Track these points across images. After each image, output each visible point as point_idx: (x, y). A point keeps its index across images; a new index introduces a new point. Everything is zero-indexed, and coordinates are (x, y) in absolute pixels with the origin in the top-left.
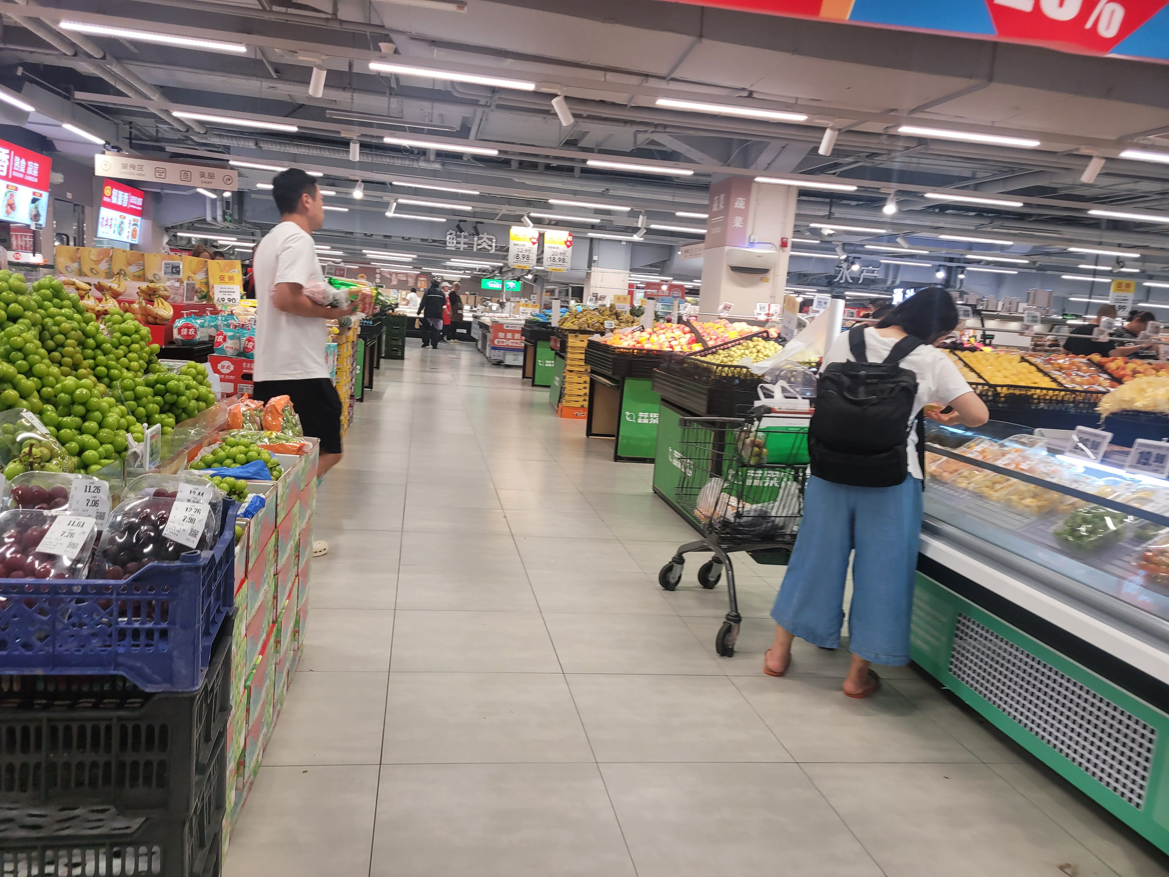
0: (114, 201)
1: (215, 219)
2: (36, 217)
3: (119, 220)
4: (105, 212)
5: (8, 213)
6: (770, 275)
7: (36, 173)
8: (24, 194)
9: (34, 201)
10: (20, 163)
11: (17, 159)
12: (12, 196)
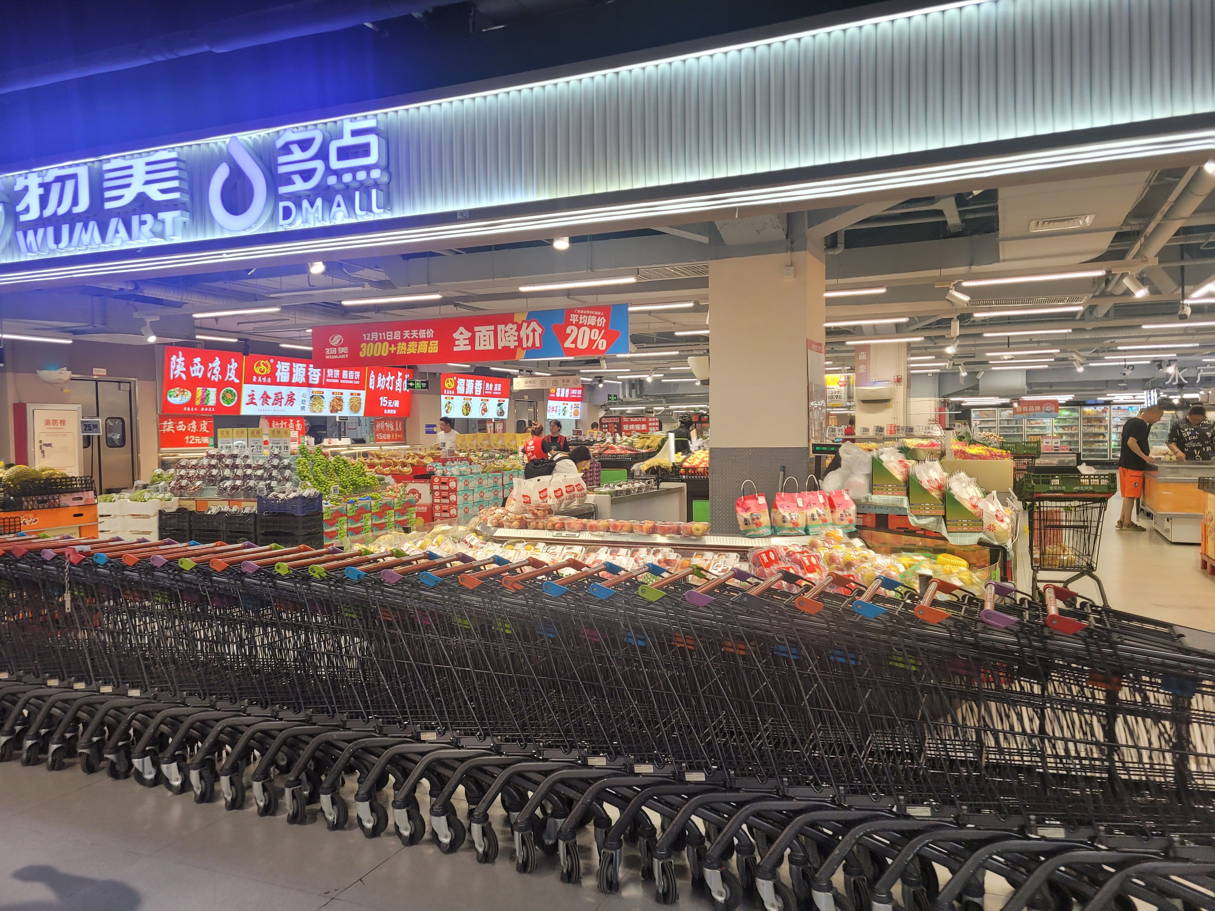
0: (558, 395)
1: (625, 396)
2: (502, 413)
3: (562, 407)
4: (551, 403)
5: (483, 414)
6: (892, 403)
7: (499, 389)
8: (493, 403)
9: (499, 405)
10: (489, 386)
11: (487, 384)
12: (485, 404)
